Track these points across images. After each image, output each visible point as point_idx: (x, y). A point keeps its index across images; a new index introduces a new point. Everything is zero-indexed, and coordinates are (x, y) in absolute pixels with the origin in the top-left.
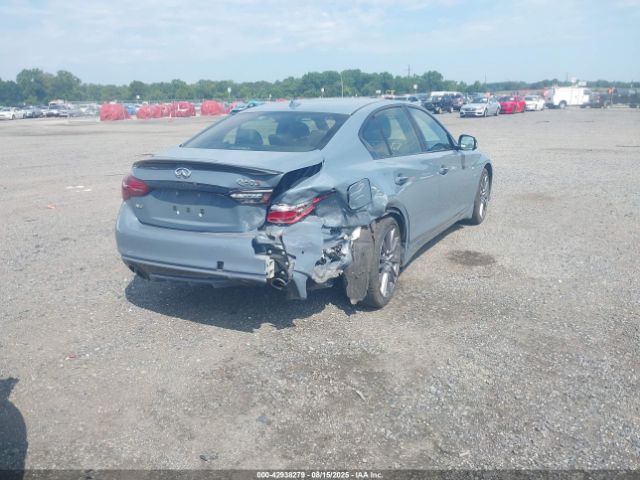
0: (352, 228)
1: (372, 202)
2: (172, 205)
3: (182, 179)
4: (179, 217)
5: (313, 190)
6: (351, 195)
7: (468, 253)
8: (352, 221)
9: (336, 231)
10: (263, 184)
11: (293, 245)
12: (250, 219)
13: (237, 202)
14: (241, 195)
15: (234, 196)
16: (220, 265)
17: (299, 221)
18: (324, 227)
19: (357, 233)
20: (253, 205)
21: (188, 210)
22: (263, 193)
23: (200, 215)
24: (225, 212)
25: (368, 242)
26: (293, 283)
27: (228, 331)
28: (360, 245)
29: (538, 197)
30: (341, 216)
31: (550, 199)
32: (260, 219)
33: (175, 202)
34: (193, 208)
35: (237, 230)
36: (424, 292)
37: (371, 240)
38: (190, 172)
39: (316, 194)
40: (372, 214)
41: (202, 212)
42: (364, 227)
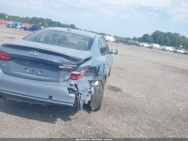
0: (95, 81)
1: (104, 72)
2: (24, 67)
3: (33, 56)
4: (27, 73)
5: (88, 66)
6: (100, 69)
7: (112, 87)
8: (97, 78)
9: (91, 82)
10: (74, 63)
11: (81, 89)
12: (64, 77)
13: (61, 70)
14: (63, 67)
15: (60, 67)
16: (51, 97)
17: (81, 78)
18: (88, 81)
19: (97, 83)
20: (67, 71)
21: (33, 70)
22: (73, 67)
23: (40, 73)
24: (53, 73)
25: (101, 86)
26: (80, 105)
27: (43, 123)
28: (98, 87)
29: (119, 68)
30: (93, 77)
31: (123, 69)
32: (68, 77)
33: (26, 66)
34: (36, 69)
35: (58, 81)
36: (109, 102)
37: (102, 86)
38: (38, 54)
39: (89, 68)
40: (103, 76)
41: (41, 72)
42: (99, 81)
